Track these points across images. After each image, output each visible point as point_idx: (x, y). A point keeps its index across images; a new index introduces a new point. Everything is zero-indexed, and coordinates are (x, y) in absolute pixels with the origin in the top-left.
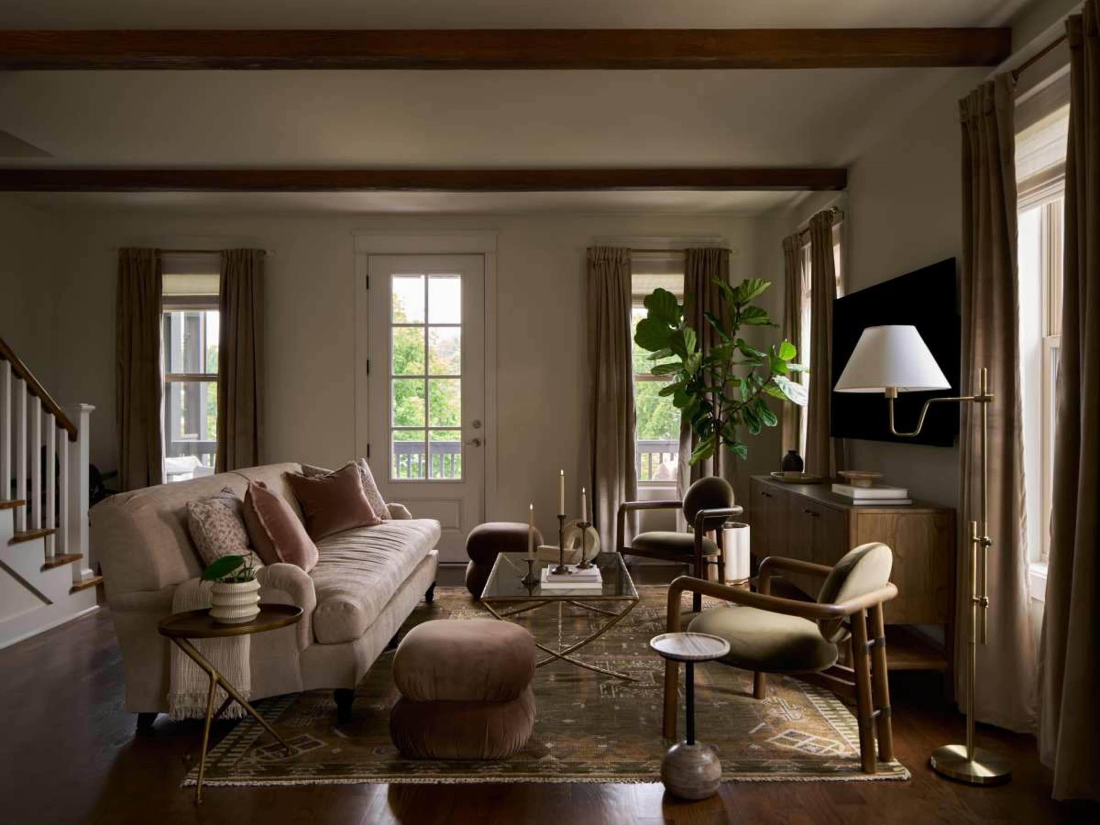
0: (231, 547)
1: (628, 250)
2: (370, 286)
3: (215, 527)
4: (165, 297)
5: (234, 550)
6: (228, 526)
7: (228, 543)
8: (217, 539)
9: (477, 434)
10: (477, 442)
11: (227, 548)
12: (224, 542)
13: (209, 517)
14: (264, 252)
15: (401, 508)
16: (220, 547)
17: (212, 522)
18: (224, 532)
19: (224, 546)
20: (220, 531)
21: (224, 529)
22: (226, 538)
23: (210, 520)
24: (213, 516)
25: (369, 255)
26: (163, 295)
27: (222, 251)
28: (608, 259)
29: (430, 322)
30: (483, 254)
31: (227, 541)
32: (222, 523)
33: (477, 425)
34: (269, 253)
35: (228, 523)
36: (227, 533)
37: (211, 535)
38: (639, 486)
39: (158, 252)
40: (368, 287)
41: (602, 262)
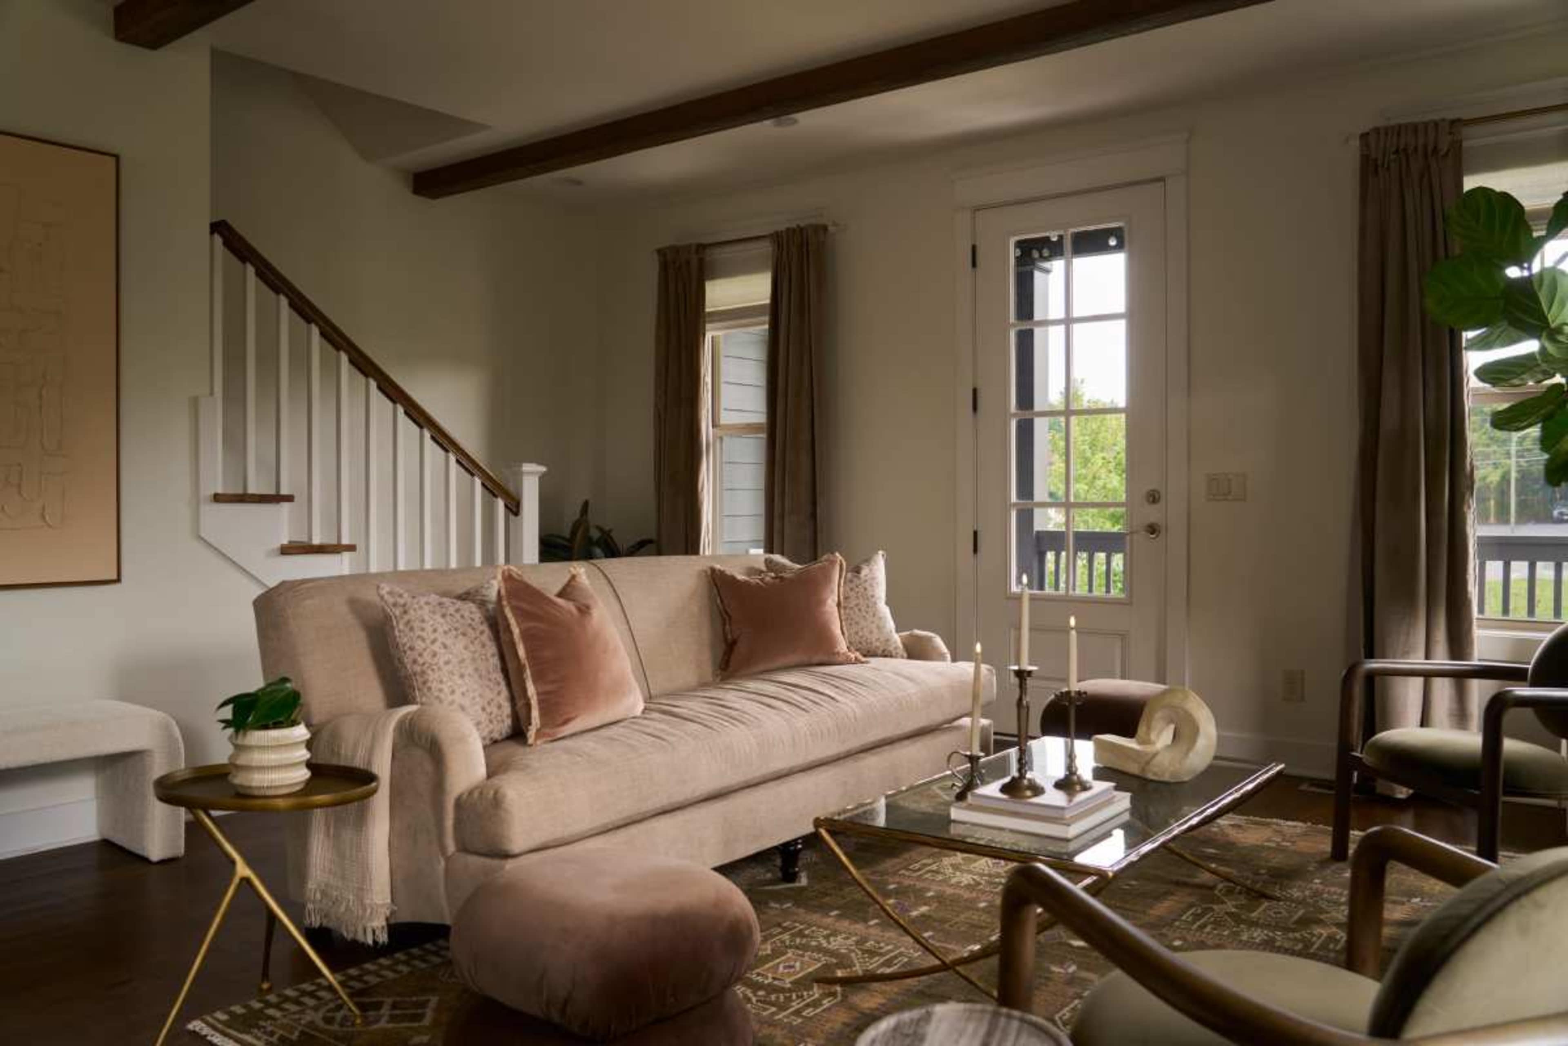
0: (431, 664)
1: (1453, 122)
2: (978, 263)
3: (412, 629)
4: (712, 314)
5: (433, 670)
6: (435, 631)
7: (427, 657)
8: (412, 649)
9: (1153, 514)
10: (1152, 529)
11: (423, 664)
12: (421, 655)
13: (405, 612)
14: (825, 228)
15: (930, 639)
16: (415, 662)
17: (408, 622)
18: (423, 640)
19: (421, 661)
20: (419, 637)
21: (424, 634)
22: (425, 650)
23: (406, 617)
24: (412, 612)
25: (977, 209)
26: (707, 310)
27: (771, 235)
28: (1405, 150)
29: (1076, 313)
30: (1161, 179)
31: (425, 654)
32: (424, 625)
33: (1153, 498)
34: (831, 229)
35: (436, 625)
36: (428, 642)
37: (405, 640)
38: (1479, 627)
39: (701, 248)
40: (974, 264)
41: (1393, 157)
